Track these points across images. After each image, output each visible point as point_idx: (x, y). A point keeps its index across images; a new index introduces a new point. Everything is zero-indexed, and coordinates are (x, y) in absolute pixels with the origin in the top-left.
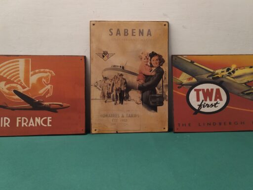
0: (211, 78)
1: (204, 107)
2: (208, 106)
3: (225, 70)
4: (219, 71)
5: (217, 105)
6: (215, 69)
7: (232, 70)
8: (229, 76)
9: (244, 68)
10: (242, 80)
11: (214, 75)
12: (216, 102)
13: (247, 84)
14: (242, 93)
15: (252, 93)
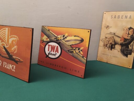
0: (55, 40)
2: (52, 54)
3: (62, 36)
4: (59, 36)
5: (56, 55)
6: (58, 35)
7: (65, 37)
8: (63, 40)
9: (71, 36)
10: (69, 43)
13: (71, 46)
14: (68, 51)
15: (73, 52)
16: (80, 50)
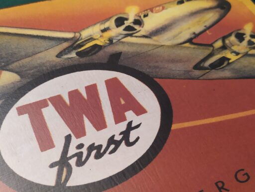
0: (73, 55)
1: (80, 163)
2: (98, 151)
3: (111, 23)
5: (133, 136)
7: (131, 20)
8: (130, 35)
9: (163, 8)
11: (80, 46)
12: (123, 126)
13: (194, 41)
14: (197, 67)
15: (224, 59)
16: (247, 38)
